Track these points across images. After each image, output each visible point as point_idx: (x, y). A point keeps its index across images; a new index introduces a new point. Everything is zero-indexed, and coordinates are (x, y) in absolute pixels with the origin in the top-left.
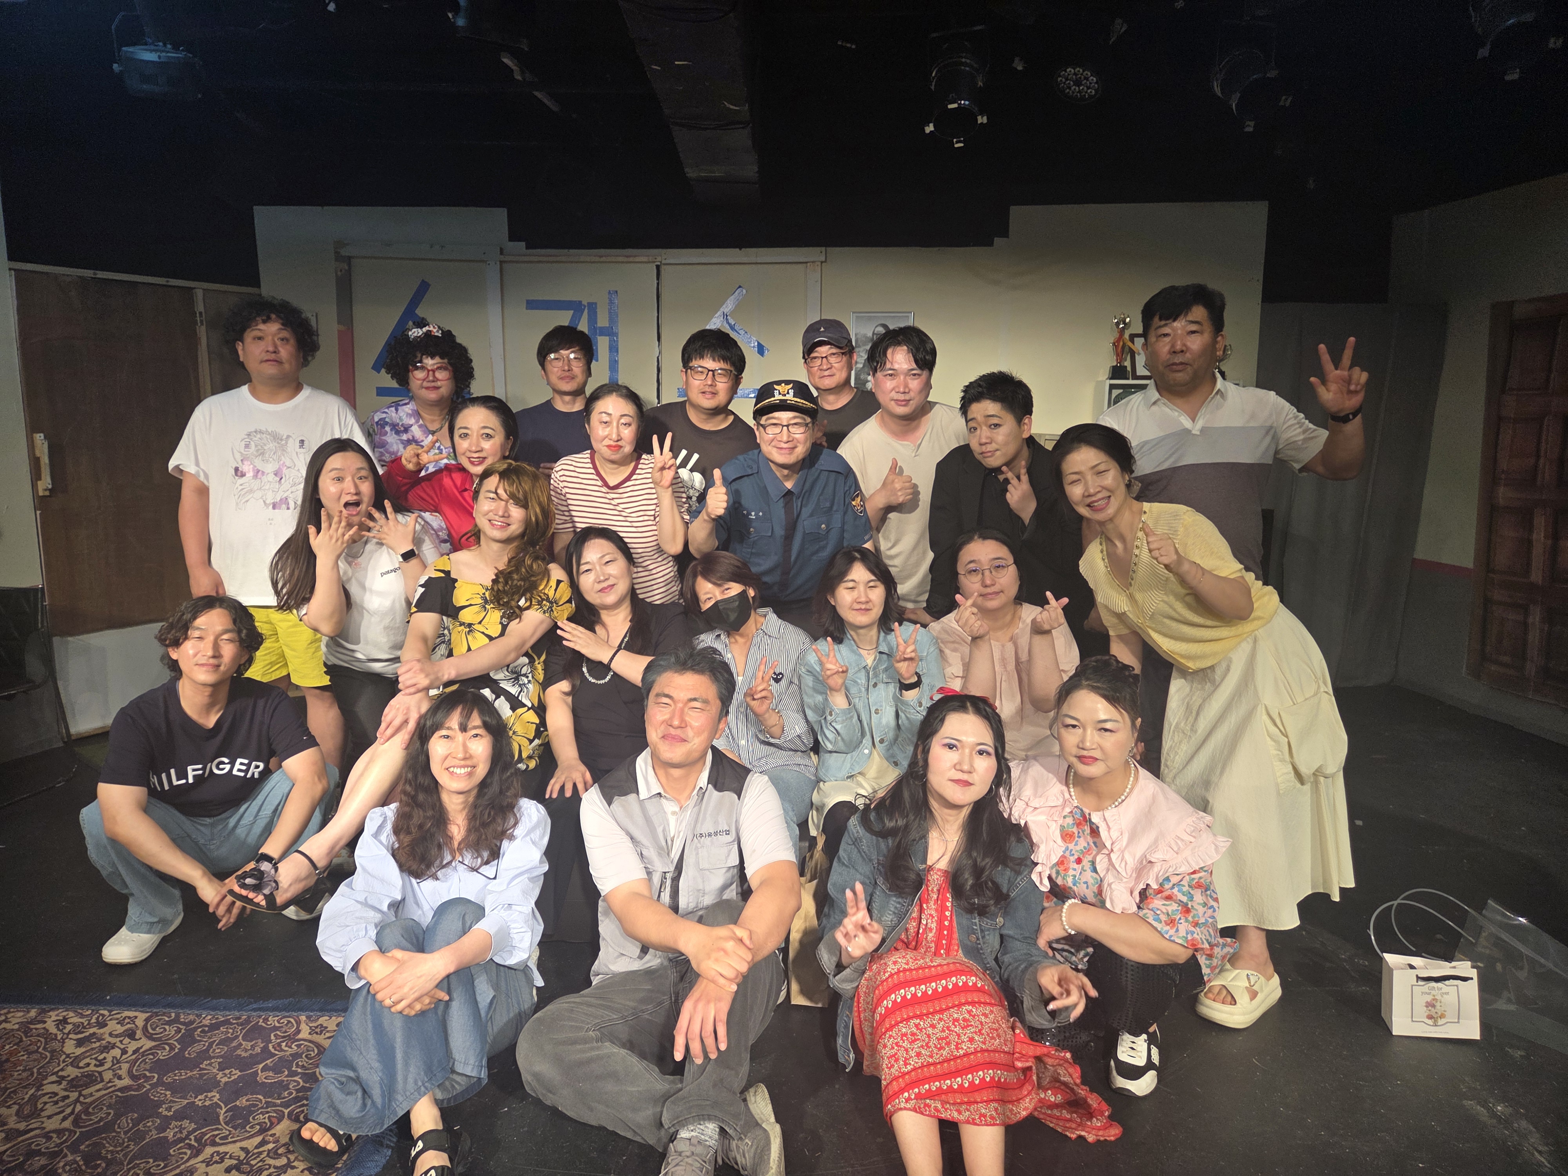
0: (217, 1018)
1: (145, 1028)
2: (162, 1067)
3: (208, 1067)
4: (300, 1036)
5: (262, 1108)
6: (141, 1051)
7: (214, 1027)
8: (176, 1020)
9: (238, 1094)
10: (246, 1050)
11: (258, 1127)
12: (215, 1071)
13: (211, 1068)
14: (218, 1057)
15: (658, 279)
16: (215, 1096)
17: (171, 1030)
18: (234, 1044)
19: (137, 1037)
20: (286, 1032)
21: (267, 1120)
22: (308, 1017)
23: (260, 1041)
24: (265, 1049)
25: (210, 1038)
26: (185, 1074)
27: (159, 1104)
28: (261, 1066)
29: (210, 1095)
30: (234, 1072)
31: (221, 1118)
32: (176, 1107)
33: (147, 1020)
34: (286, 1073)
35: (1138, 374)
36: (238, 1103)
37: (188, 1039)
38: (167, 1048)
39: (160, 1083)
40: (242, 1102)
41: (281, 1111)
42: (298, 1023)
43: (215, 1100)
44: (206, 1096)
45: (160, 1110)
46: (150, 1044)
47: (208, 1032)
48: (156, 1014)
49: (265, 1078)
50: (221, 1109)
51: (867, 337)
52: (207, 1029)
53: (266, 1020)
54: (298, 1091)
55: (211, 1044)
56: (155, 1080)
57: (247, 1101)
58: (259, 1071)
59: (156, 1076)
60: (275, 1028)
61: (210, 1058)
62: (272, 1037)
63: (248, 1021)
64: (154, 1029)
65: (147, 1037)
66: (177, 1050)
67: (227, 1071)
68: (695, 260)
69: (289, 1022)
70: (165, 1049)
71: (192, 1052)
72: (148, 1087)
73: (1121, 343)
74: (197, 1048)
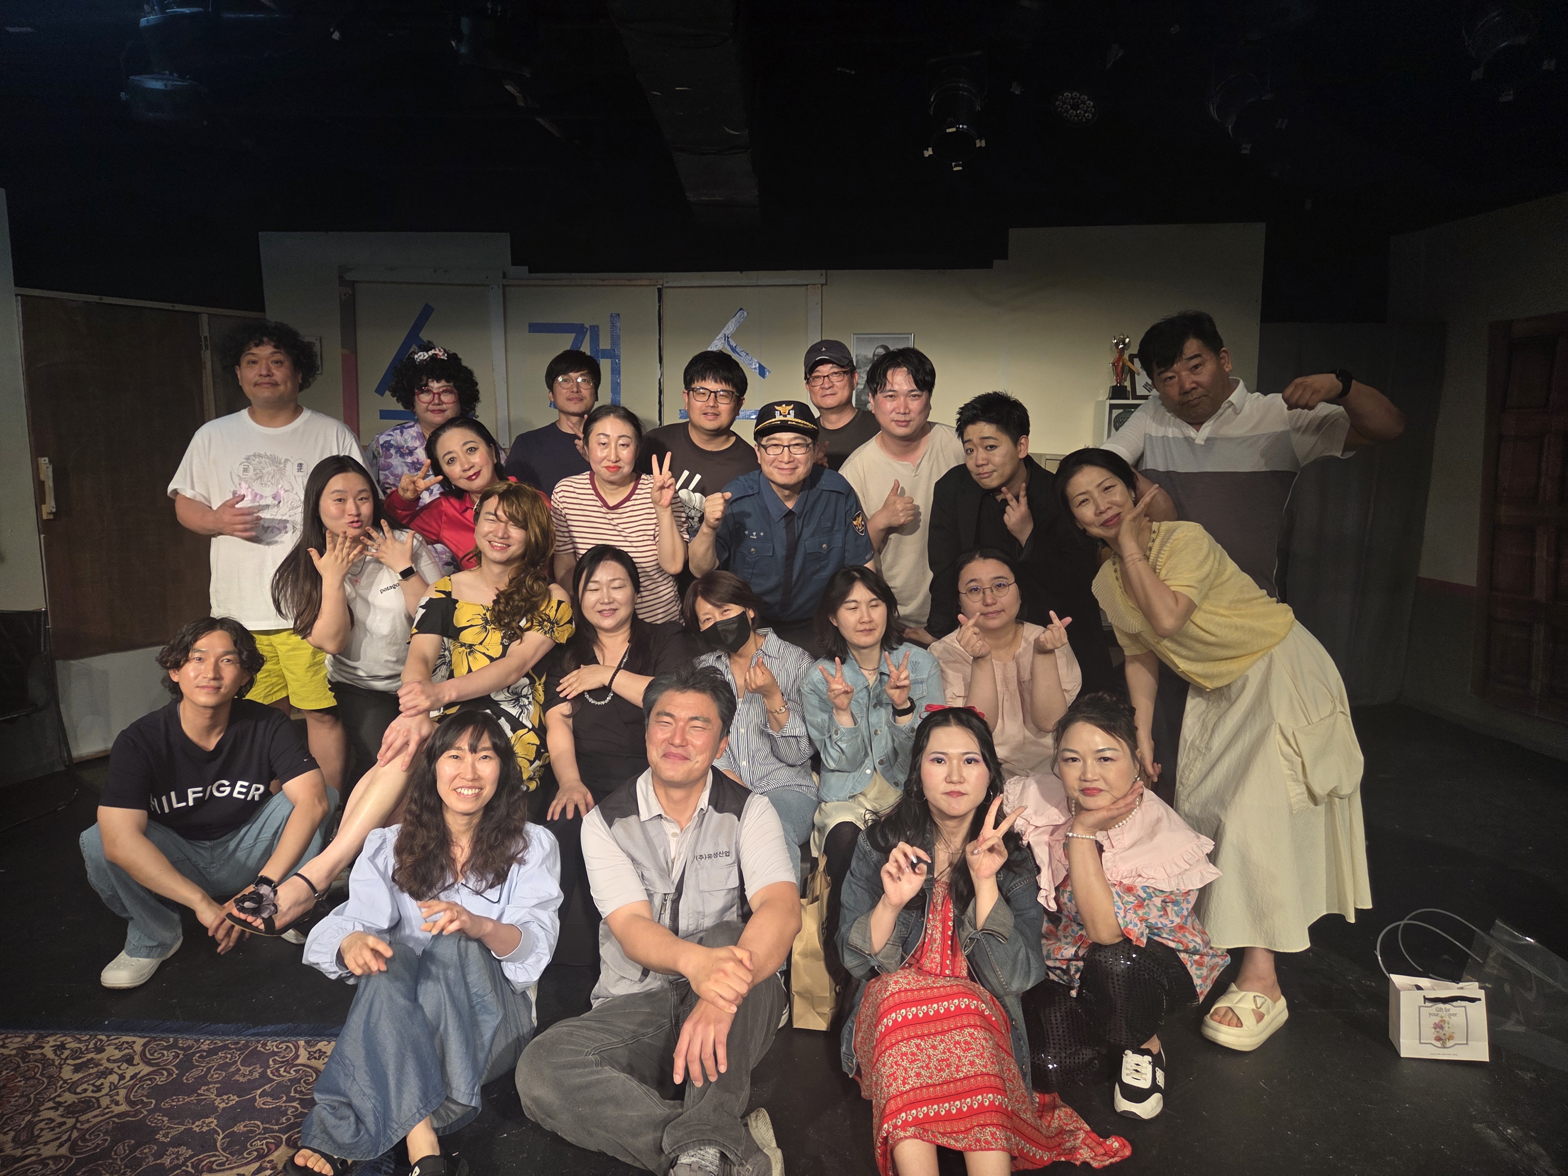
0: (216, 1043)
1: (143, 1054)
2: (159, 1093)
3: (205, 1093)
4: (299, 1061)
5: (260, 1134)
6: (139, 1076)
7: (212, 1052)
8: (174, 1046)
9: (235, 1121)
10: (244, 1076)
11: (255, 1153)
12: (213, 1096)
13: (210, 1093)
14: (215, 1083)
15: (660, 301)
16: (213, 1122)
17: (169, 1055)
18: (233, 1069)
19: (135, 1062)
20: (284, 1057)
21: (264, 1147)
22: (307, 1042)
23: (258, 1066)
24: (263, 1075)
25: (208, 1063)
26: (183, 1100)
27: (156, 1131)
28: (259, 1091)
29: (207, 1121)
30: (232, 1097)
31: (218, 1144)
32: (174, 1133)
33: (145, 1045)
34: (284, 1098)
35: (1138, 394)
36: (235, 1129)
37: (186, 1065)
38: (165, 1073)
39: (157, 1109)
40: (240, 1128)
41: (279, 1137)
42: (297, 1048)
43: (213, 1126)
44: (204, 1122)
45: (157, 1137)
46: (146, 1069)
47: (206, 1057)
48: (154, 1039)
49: (263, 1104)
50: (219, 1135)
51: (867, 359)
52: (205, 1054)
53: (264, 1045)
54: (296, 1117)
55: (209, 1069)
56: (153, 1106)
57: (244, 1127)
58: (257, 1097)
59: (154, 1101)
60: (275, 1054)
61: (208, 1083)
62: (271, 1062)
63: (246, 1046)
64: (152, 1055)
65: (145, 1062)
66: (174, 1076)
67: (225, 1097)
68: (696, 284)
69: (288, 1047)
70: (163, 1075)
71: (189, 1078)
72: (146, 1113)
73: (1121, 364)
74: (195, 1073)
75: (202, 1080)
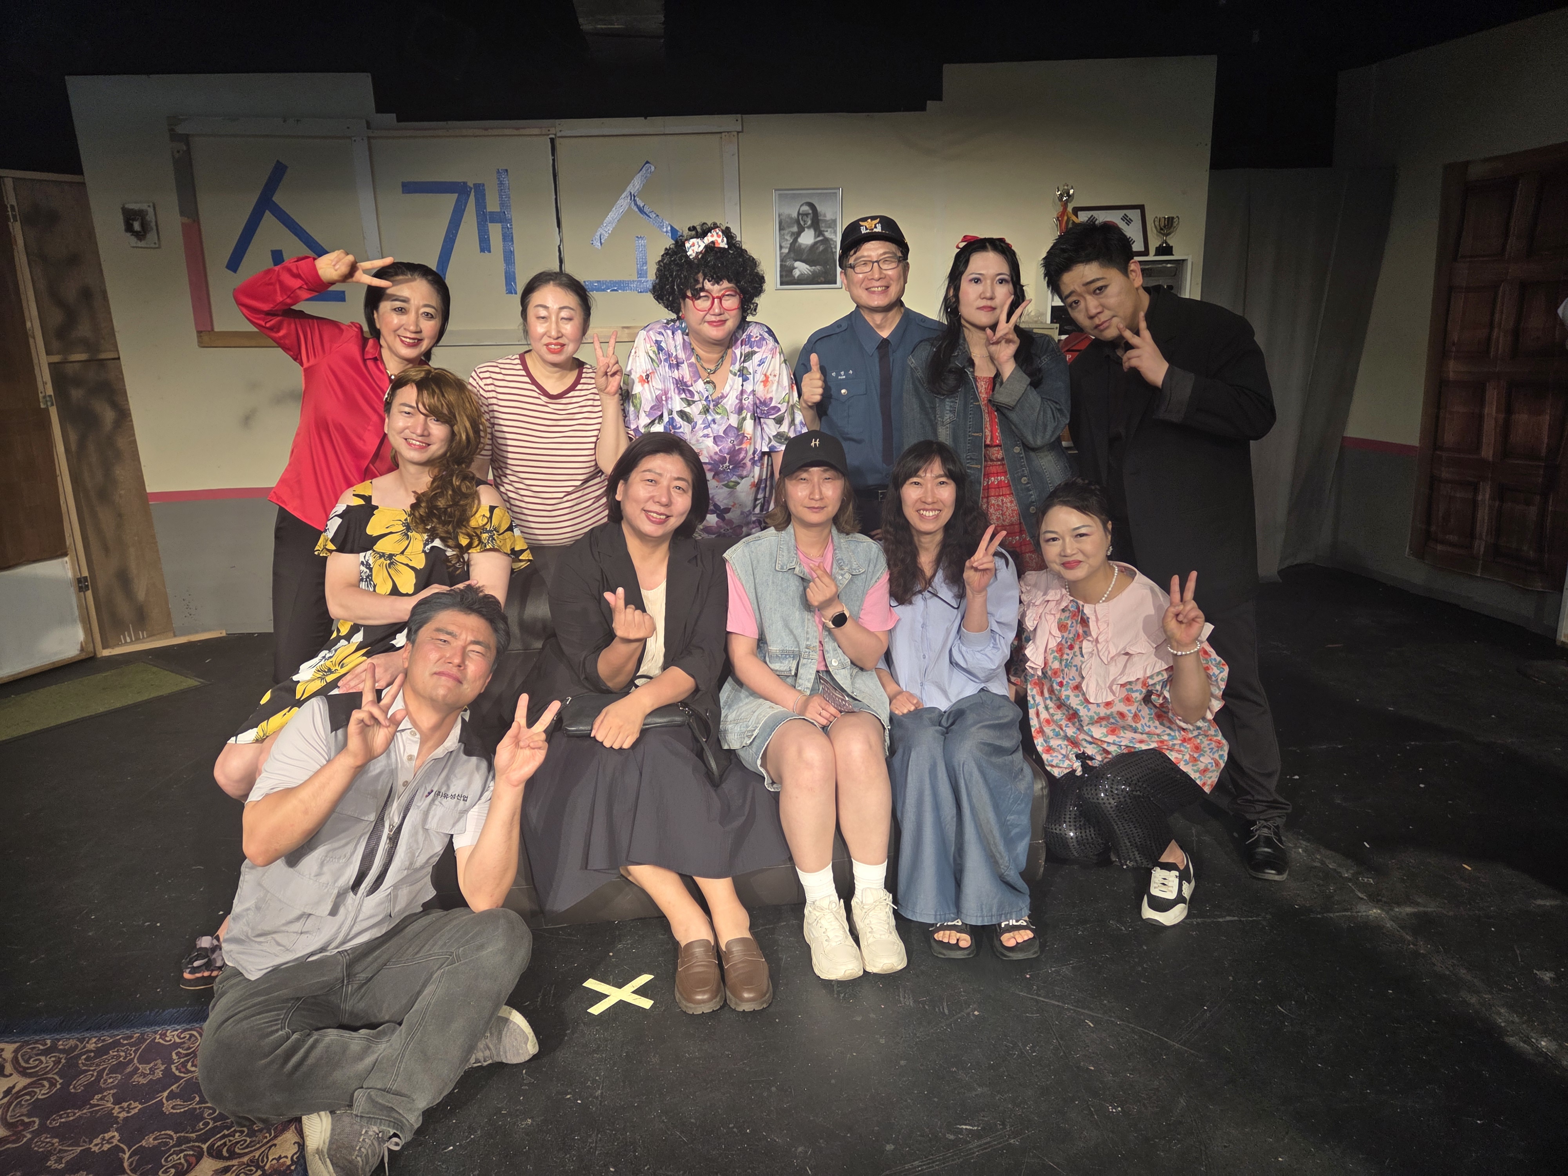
0: (104, 1040)
1: (15, 1060)
2: (42, 1109)
3: (99, 1103)
5: (173, 1146)
6: (14, 1091)
7: (101, 1052)
8: (53, 1049)
9: (142, 1133)
10: (144, 1075)
11: (173, 1171)
12: (109, 1105)
13: (105, 1102)
14: (110, 1089)
15: (553, 155)
16: (114, 1135)
17: (48, 1061)
18: (129, 1069)
20: (189, 1048)
21: (182, 1161)
23: (159, 1061)
24: (167, 1072)
25: (98, 1065)
26: (72, 1115)
27: (46, 1156)
28: (165, 1094)
29: (107, 1136)
30: (134, 1105)
31: (126, 1164)
32: (68, 1157)
33: (16, 1051)
36: (144, 1143)
37: (70, 1071)
38: (46, 1083)
39: (43, 1129)
40: (149, 1141)
41: (199, 1147)
43: (115, 1142)
44: (103, 1139)
46: (22, 1082)
47: (95, 1057)
48: (27, 1043)
49: (173, 1108)
50: (125, 1154)
52: (92, 1054)
53: (163, 1036)
54: (215, 1120)
55: (100, 1074)
56: (36, 1126)
57: (155, 1139)
58: (164, 1100)
59: (37, 1120)
60: (176, 1045)
61: (101, 1091)
62: (174, 1056)
63: (142, 1039)
64: (27, 1062)
65: (19, 1072)
66: (58, 1086)
67: (125, 1105)
68: (594, 133)
69: (191, 1036)
70: (44, 1086)
71: (77, 1086)
72: (29, 1136)
73: (1066, 218)
74: (83, 1080)
75: (93, 1088)
